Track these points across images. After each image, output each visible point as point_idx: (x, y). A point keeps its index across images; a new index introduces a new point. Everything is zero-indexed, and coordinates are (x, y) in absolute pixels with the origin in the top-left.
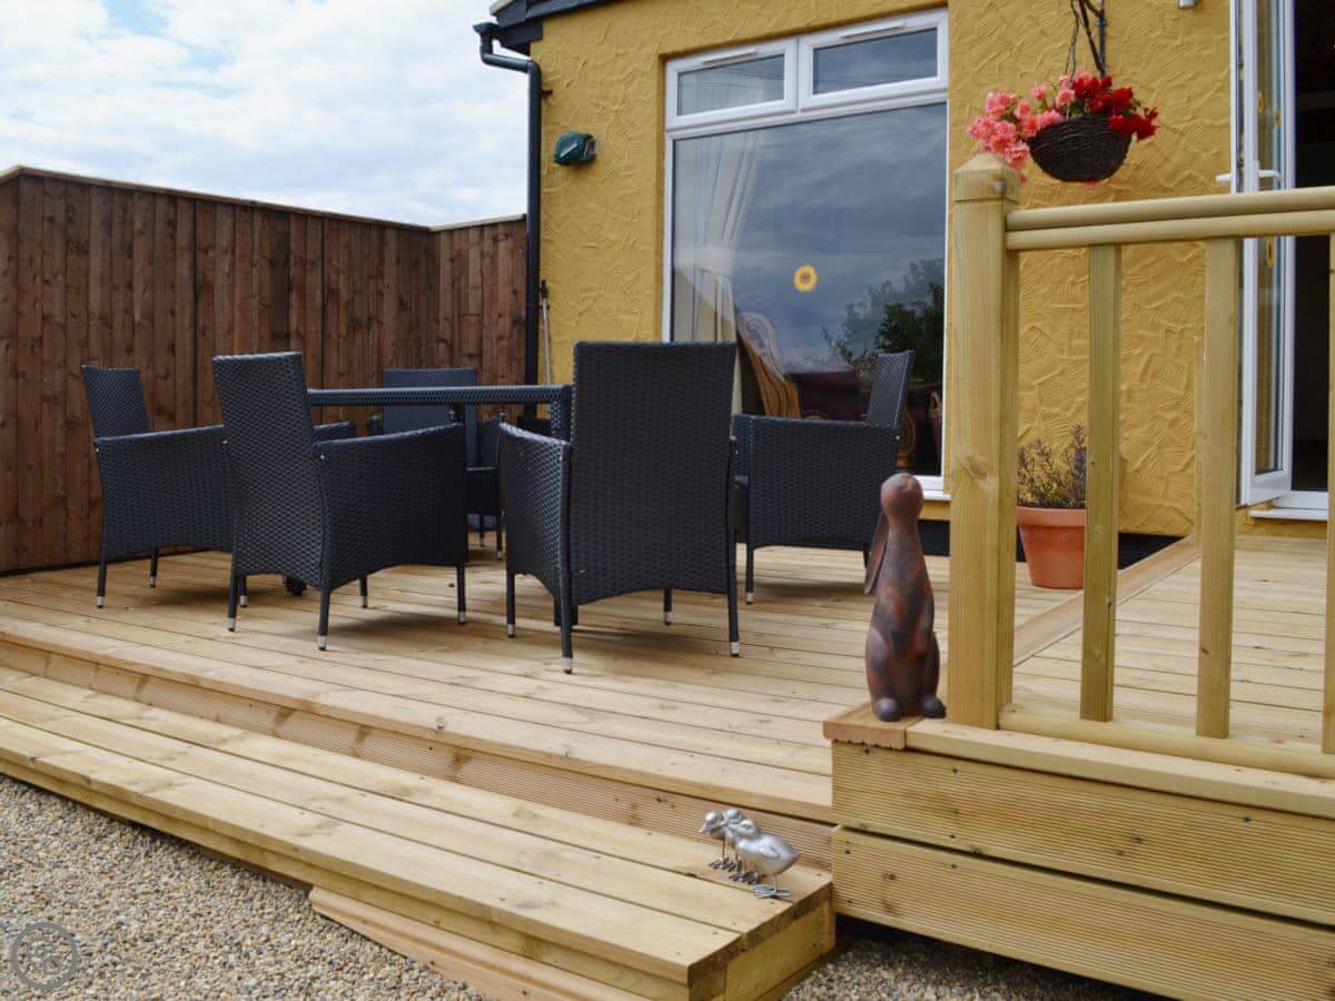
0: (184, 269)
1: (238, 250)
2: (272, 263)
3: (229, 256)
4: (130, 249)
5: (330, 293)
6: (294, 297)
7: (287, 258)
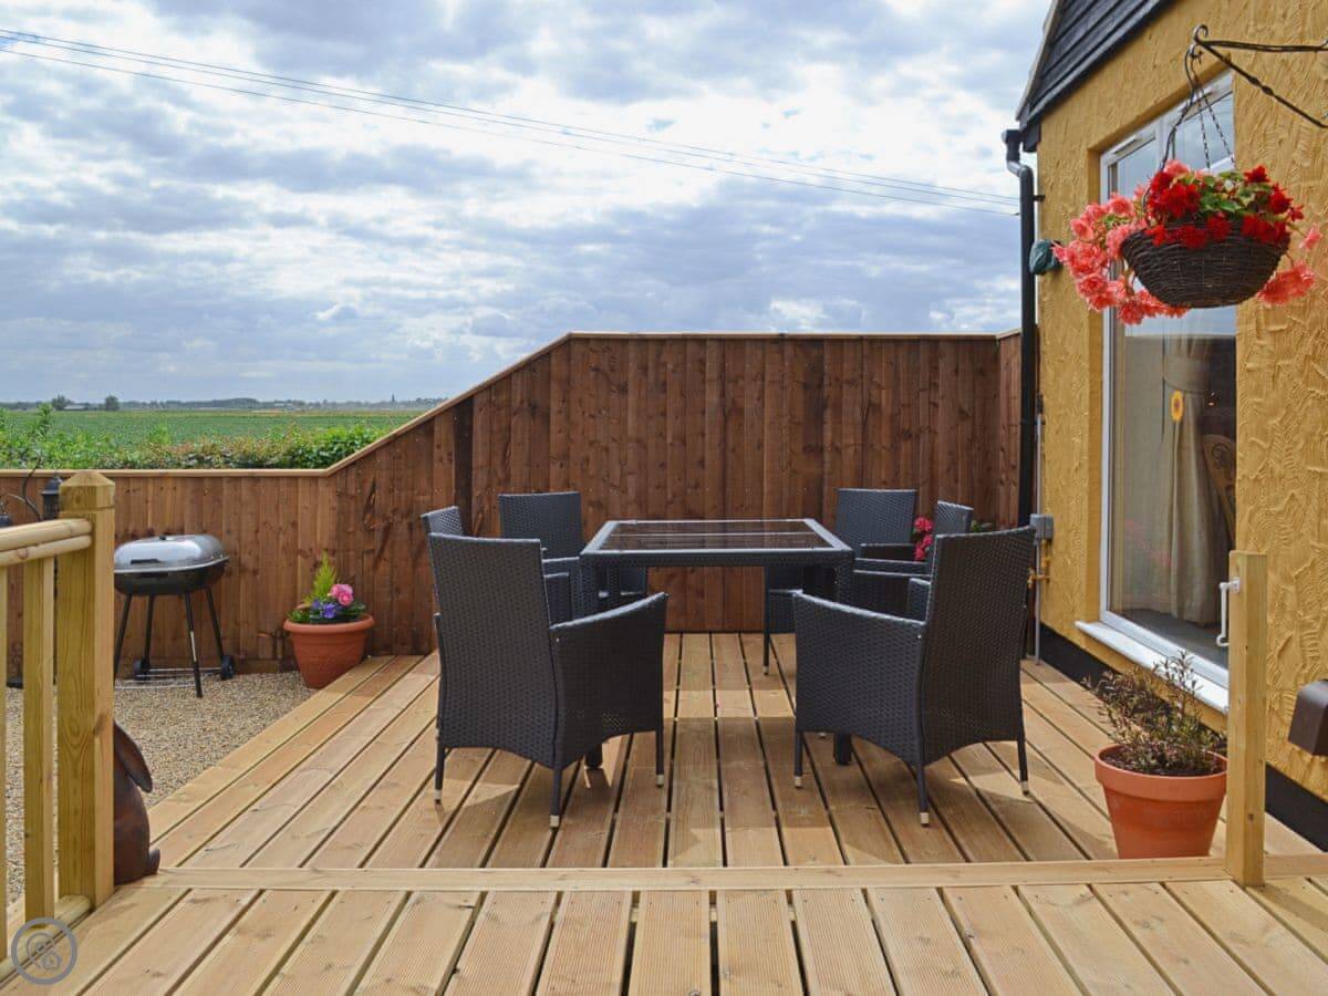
0: (712, 398)
1: (768, 378)
2: (806, 386)
3: (759, 383)
4: (664, 386)
5: (871, 408)
6: (828, 415)
7: (822, 380)
